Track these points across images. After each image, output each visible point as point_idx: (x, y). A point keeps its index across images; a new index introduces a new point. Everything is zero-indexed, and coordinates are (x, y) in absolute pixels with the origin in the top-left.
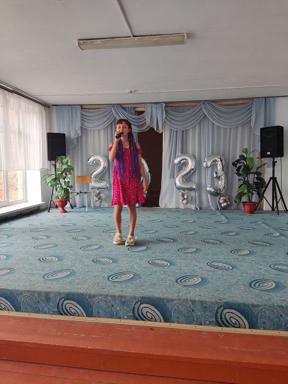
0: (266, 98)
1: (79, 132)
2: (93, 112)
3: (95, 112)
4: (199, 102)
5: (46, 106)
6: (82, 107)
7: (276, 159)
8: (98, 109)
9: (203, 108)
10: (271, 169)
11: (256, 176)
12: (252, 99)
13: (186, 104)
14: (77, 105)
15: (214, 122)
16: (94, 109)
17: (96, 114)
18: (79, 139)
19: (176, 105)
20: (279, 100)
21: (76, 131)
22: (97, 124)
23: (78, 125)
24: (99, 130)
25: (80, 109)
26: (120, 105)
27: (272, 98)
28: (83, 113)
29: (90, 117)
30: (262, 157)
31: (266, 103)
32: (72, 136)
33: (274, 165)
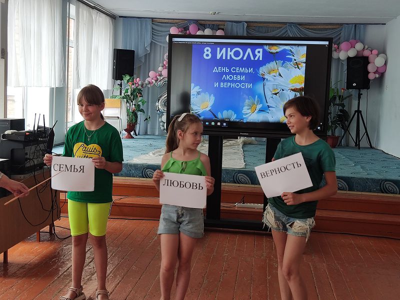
0: (356, 25)
1: (148, 49)
3: (168, 26)
4: (285, 23)
5: (113, 17)
6: (153, 20)
7: (364, 92)
9: (289, 31)
10: (357, 102)
11: (340, 108)
12: (341, 24)
13: (271, 25)
14: (149, 18)
18: (147, 56)
19: (259, 25)
21: (145, 48)
23: (148, 40)
26: (197, 21)
27: (362, 26)
28: (155, 27)
29: (161, 32)
30: (348, 88)
31: (356, 29)
32: (140, 52)
33: (359, 98)
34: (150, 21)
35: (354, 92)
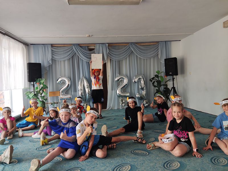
0: (166, 42)
1: (50, 62)
2: (60, 49)
3: (61, 49)
4: (128, 43)
6: (52, 45)
8: (63, 47)
9: (131, 47)
12: (158, 42)
13: (120, 45)
14: (49, 44)
15: (138, 55)
16: (60, 47)
17: (62, 50)
18: (50, 66)
19: (114, 45)
20: (173, 43)
21: (48, 62)
22: (63, 57)
23: (49, 57)
24: (64, 61)
25: (51, 47)
26: (79, 44)
27: (169, 42)
28: (53, 49)
29: (58, 52)
31: (166, 44)
33: (173, 80)
34: (50, 47)
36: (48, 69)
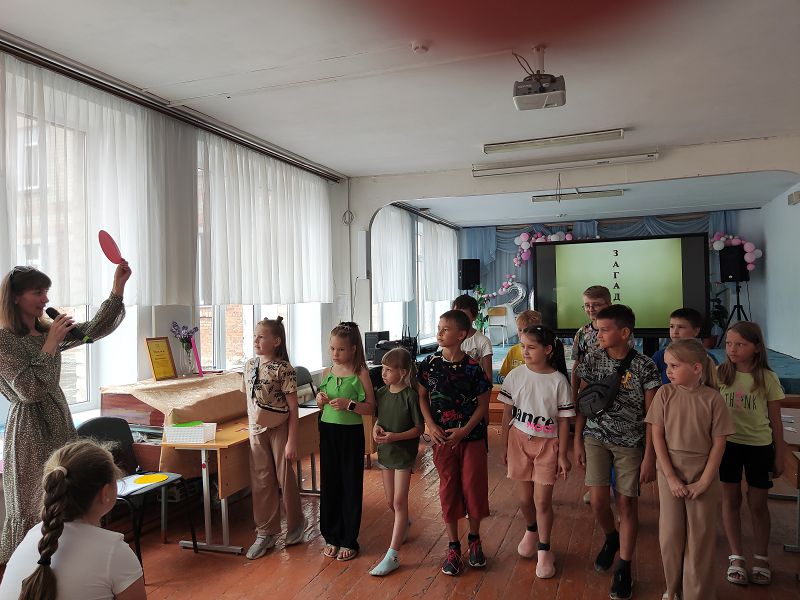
0: (725, 211)
1: (493, 256)
4: (641, 217)
5: (457, 229)
6: (497, 228)
7: (741, 284)
9: (646, 224)
10: (735, 296)
11: (716, 304)
12: (707, 213)
14: (492, 226)
16: (510, 230)
18: (493, 263)
19: (612, 221)
20: (743, 214)
21: (490, 256)
23: (493, 247)
27: (734, 212)
28: (499, 235)
29: (506, 238)
30: (723, 282)
31: (727, 216)
32: (485, 261)
33: (738, 291)
34: (494, 230)
35: (731, 286)
36: (489, 268)
